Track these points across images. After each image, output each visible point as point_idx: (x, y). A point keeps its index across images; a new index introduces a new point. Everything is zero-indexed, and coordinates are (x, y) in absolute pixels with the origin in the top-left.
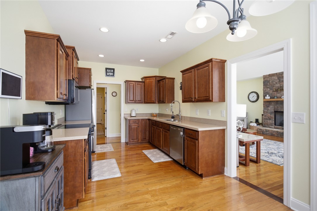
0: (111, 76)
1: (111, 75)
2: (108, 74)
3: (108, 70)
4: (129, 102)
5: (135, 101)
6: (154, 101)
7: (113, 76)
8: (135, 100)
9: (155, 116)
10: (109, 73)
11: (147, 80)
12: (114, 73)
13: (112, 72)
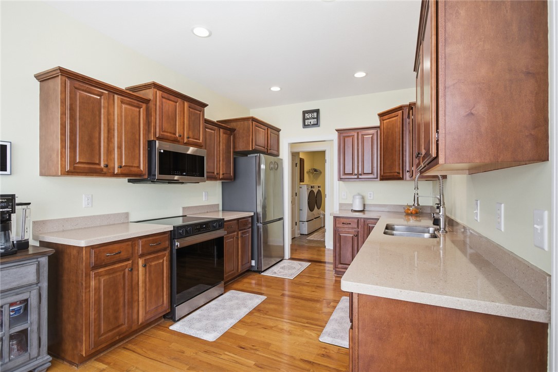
0: (313, 125)
1: (312, 123)
2: (306, 124)
3: (306, 115)
4: (342, 177)
5: (358, 174)
6: (399, 173)
7: (317, 124)
8: (356, 172)
9: (412, 213)
10: (310, 121)
11: (385, 122)
12: (318, 118)
13: (314, 118)
